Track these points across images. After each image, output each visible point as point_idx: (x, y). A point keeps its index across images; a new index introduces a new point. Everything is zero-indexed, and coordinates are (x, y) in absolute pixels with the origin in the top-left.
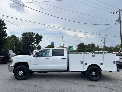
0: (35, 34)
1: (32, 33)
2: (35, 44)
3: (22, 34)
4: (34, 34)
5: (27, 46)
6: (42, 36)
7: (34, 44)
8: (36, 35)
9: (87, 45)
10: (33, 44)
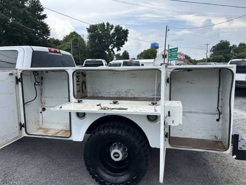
0: (114, 26)
1: (108, 24)
2: (114, 48)
3: (87, 29)
4: (112, 26)
5: (98, 53)
6: (127, 30)
7: (112, 49)
8: (115, 28)
9: (237, 46)
10: (110, 48)
